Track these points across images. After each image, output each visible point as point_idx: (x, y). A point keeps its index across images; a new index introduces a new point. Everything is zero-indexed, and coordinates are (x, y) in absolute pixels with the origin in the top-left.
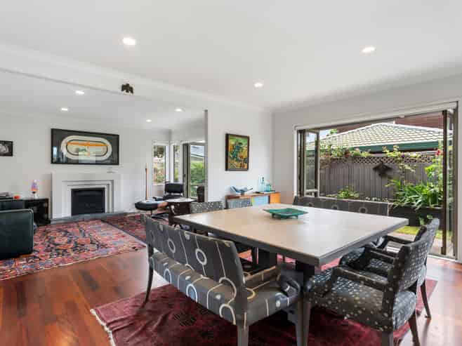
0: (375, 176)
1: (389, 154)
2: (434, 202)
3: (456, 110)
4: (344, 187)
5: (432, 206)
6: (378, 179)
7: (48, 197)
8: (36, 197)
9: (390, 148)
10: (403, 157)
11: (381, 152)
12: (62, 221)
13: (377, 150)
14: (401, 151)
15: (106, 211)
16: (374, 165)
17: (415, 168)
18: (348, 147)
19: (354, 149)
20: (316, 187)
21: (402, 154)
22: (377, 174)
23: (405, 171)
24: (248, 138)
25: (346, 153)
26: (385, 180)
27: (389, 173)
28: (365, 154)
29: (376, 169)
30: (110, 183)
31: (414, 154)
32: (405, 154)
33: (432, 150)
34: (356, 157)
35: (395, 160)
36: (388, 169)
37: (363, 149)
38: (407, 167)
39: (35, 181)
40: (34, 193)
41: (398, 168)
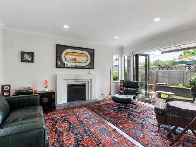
7: (55, 91)
8: (47, 90)
12: (63, 108)
15: (87, 99)
30: (89, 80)
39: (47, 80)
40: (46, 87)
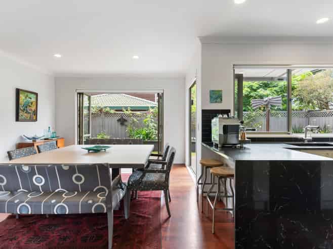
0: (118, 125)
1: (125, 112)
2: (147, 138)
3: (163, 94)
4: (100, 132)
5: (146, 140)
6: (120, 127)
9: (126, 108)
10: (133, 114)
11: (121, 111)
13: (119, 109)
14: (132, 111)
16: (118, 118)
17: (138, 120)
18: (102, 106)
19: (106, 107)
20: (89, 133)
21: (132, 112)
22: (119, 123)
23: (134, 122)
24: (36, 94)
25: (101, 110)
26: (124, 127)
27: (126, 123)
28: (112, 111)
29: (119, 120)
31: (138, 113)
32: (134, 112)
33: (145, 111)
34: (107, 113)
35: (129, 116)
36: (125, 121)
37: (111, 108)
38: (135, 120)
41: (130, 120)
